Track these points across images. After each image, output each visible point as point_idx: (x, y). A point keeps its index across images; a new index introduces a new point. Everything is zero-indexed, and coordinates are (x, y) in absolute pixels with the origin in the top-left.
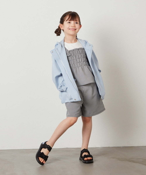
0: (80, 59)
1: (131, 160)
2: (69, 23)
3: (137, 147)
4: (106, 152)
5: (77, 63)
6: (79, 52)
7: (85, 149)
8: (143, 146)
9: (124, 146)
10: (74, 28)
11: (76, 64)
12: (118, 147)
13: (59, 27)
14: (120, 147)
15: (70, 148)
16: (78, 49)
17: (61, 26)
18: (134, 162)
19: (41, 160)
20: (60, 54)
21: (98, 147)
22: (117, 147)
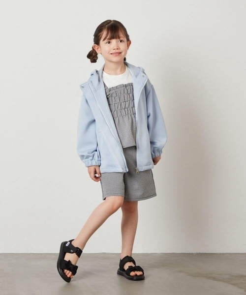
0: (127, 103)
1: (209, 277)
2: (109, 43)
3: (221, 254)
4: (168, 261)
5: (121, 109)
6: (126, 91)
7: (127, 256)
8: (230, 254)
9: (198, 252)
10: (117, 51)
11: (119, 112)
12: (190, 254)
13: (93, 49)
14: (192, 254)
15: (109, 254)
16: (126, 86)
17: (96, 48)
18: (214, 279)
19: (68, 273)
20: (95, 90)
21: (156, 254)
22: (188, 254)
